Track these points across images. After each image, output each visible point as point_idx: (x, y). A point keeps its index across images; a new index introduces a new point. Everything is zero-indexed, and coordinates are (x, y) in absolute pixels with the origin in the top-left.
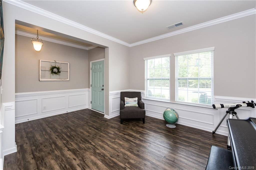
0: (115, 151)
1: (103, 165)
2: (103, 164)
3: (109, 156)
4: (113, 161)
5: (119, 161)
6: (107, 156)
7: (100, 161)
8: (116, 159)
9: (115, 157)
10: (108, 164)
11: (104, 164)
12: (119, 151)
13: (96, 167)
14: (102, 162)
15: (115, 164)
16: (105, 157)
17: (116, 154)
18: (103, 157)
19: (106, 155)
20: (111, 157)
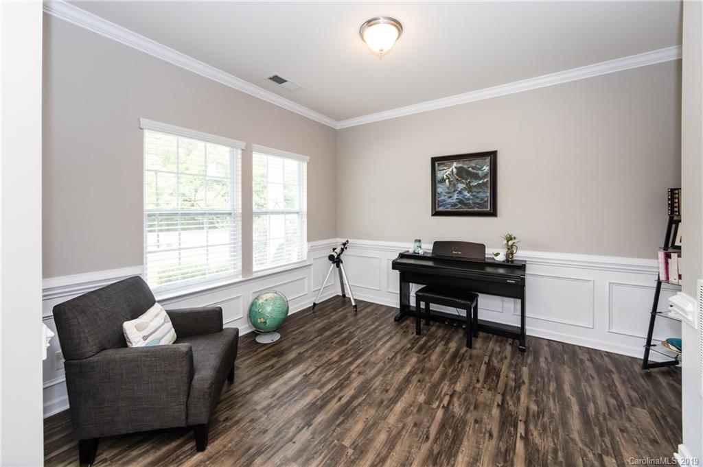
0: (404, 433)
1: (461, 448)
2: (461, 450)
3: (427, 445)
4: (439, 432)
5: (433, 419)
6: (431, 450)
7: (455, 461)
8: (428, 428)
9: (425, 431)
10: (453, 439)
11: (459, 448)
12: (401, 425)
13: (478, 464)
14: (456, 456)
15: (444, 425)
16: (435, 452)
17: (412, 430)
18: (437, 458)
19: (426, 452)
20: (428, 438)
